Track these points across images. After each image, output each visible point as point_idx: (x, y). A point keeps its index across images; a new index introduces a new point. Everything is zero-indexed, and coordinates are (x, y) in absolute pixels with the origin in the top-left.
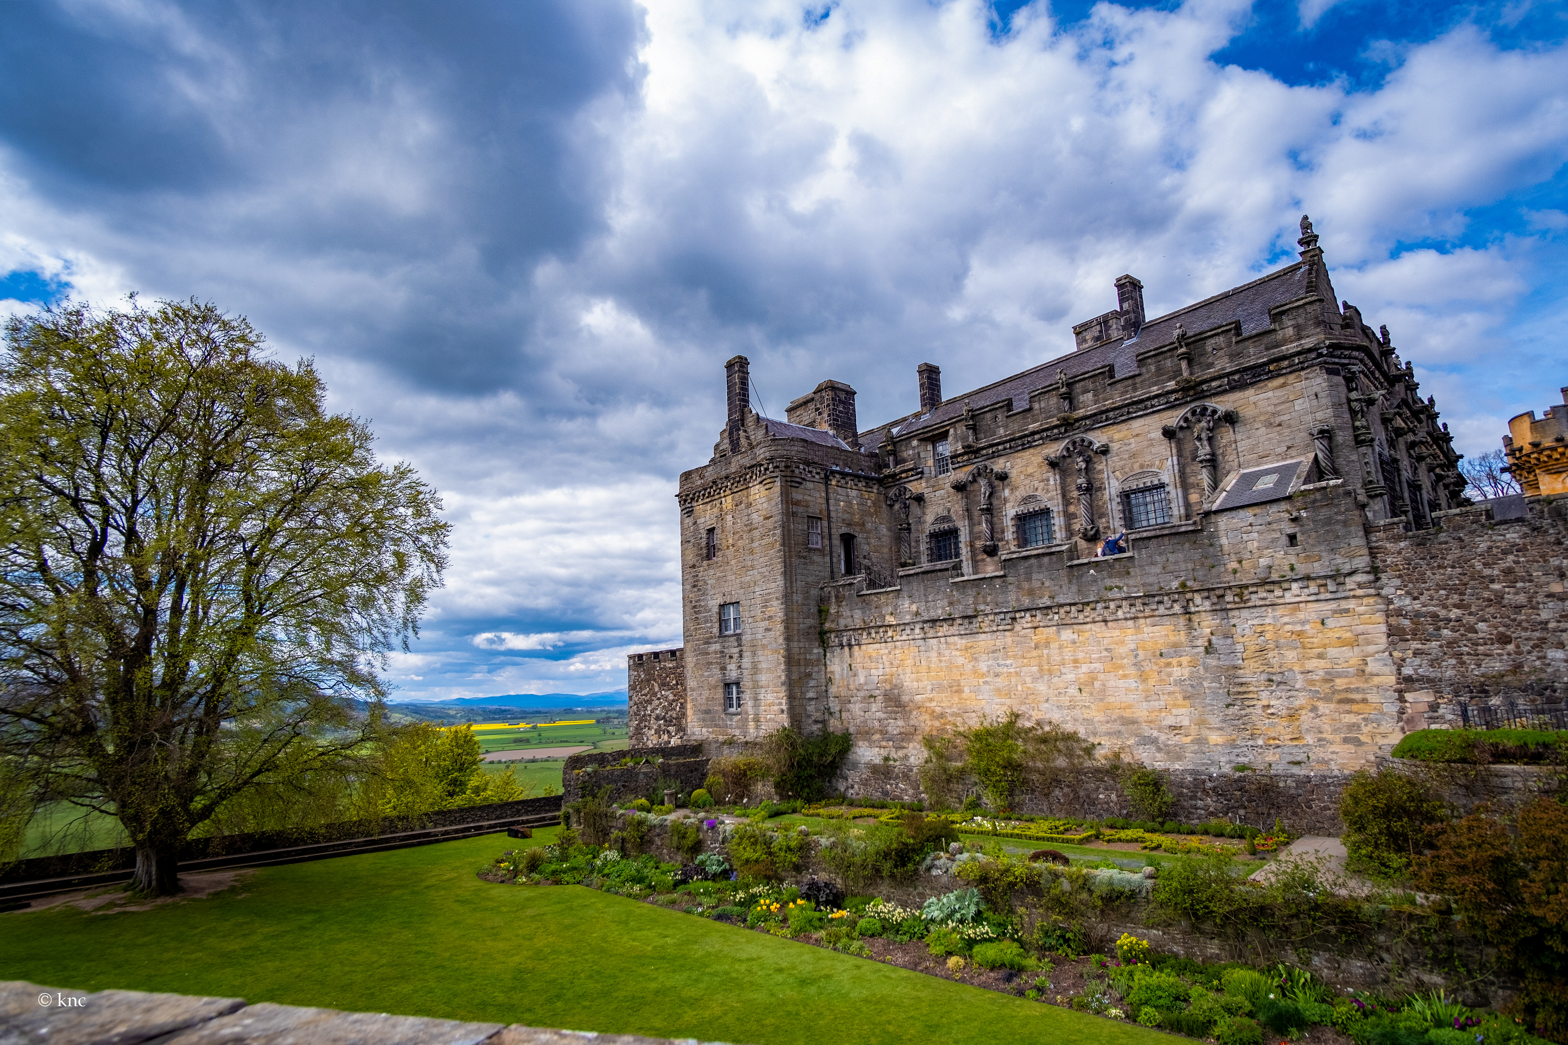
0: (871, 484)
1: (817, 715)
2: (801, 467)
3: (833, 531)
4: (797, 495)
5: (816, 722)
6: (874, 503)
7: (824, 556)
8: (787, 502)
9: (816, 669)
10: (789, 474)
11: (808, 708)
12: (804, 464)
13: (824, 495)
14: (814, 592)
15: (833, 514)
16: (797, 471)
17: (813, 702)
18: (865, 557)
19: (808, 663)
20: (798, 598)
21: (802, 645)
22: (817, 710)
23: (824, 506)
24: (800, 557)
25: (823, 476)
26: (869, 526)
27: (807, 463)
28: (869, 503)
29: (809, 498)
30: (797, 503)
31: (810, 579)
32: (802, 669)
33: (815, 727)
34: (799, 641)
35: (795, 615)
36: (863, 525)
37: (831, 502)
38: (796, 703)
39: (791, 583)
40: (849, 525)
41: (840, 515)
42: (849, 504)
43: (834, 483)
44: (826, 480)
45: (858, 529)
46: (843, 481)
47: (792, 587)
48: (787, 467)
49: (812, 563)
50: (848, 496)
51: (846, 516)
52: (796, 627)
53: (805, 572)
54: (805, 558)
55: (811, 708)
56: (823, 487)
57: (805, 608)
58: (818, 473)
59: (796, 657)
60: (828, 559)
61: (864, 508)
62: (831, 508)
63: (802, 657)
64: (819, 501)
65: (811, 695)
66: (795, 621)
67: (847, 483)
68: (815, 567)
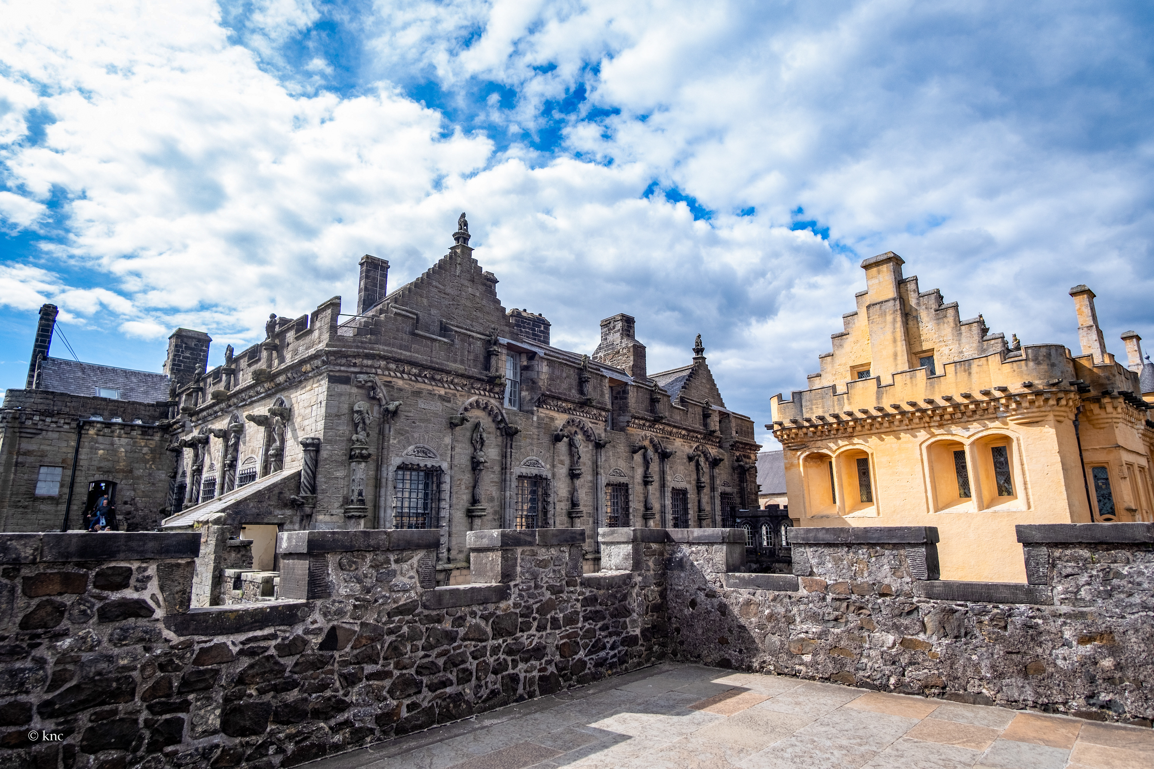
0: (150, 431)
2: (36, 418)
3: (78, 480)
4: (29, 445)
6: (153, 451)
7: (57, 504)
8: (10, 453)
10: (16, 425)
12: (41, 415)
13: (73, 444)
15: (82, 463)
16: (28, 422)
18: (126, 503)
23: (71, 456)
24: (17, 507)
25: (74, 425)
26: (139, 472)
27: (46, 413)
28: (145, 450)
29: (48, 448)
30: (27, 453)
36: (131, 471)
37: (83, 451)
40: (108, 472)
41: (95, 463)
42: (113, 450)
43: (92, 432)
44: (80, 428)
45: (121, 475)
46: (106, 430)
48: (14, 418)
49: (35, 511)
50: (112, 444)
51: (103, 464)
53: (23, 521)
54: (25, 507)
56: (74, 437)
60: (63, 507)
61: (136, 455)
62: (82, 457)
64: (64, 450)
67: (112, 432)
68: (40, 516)
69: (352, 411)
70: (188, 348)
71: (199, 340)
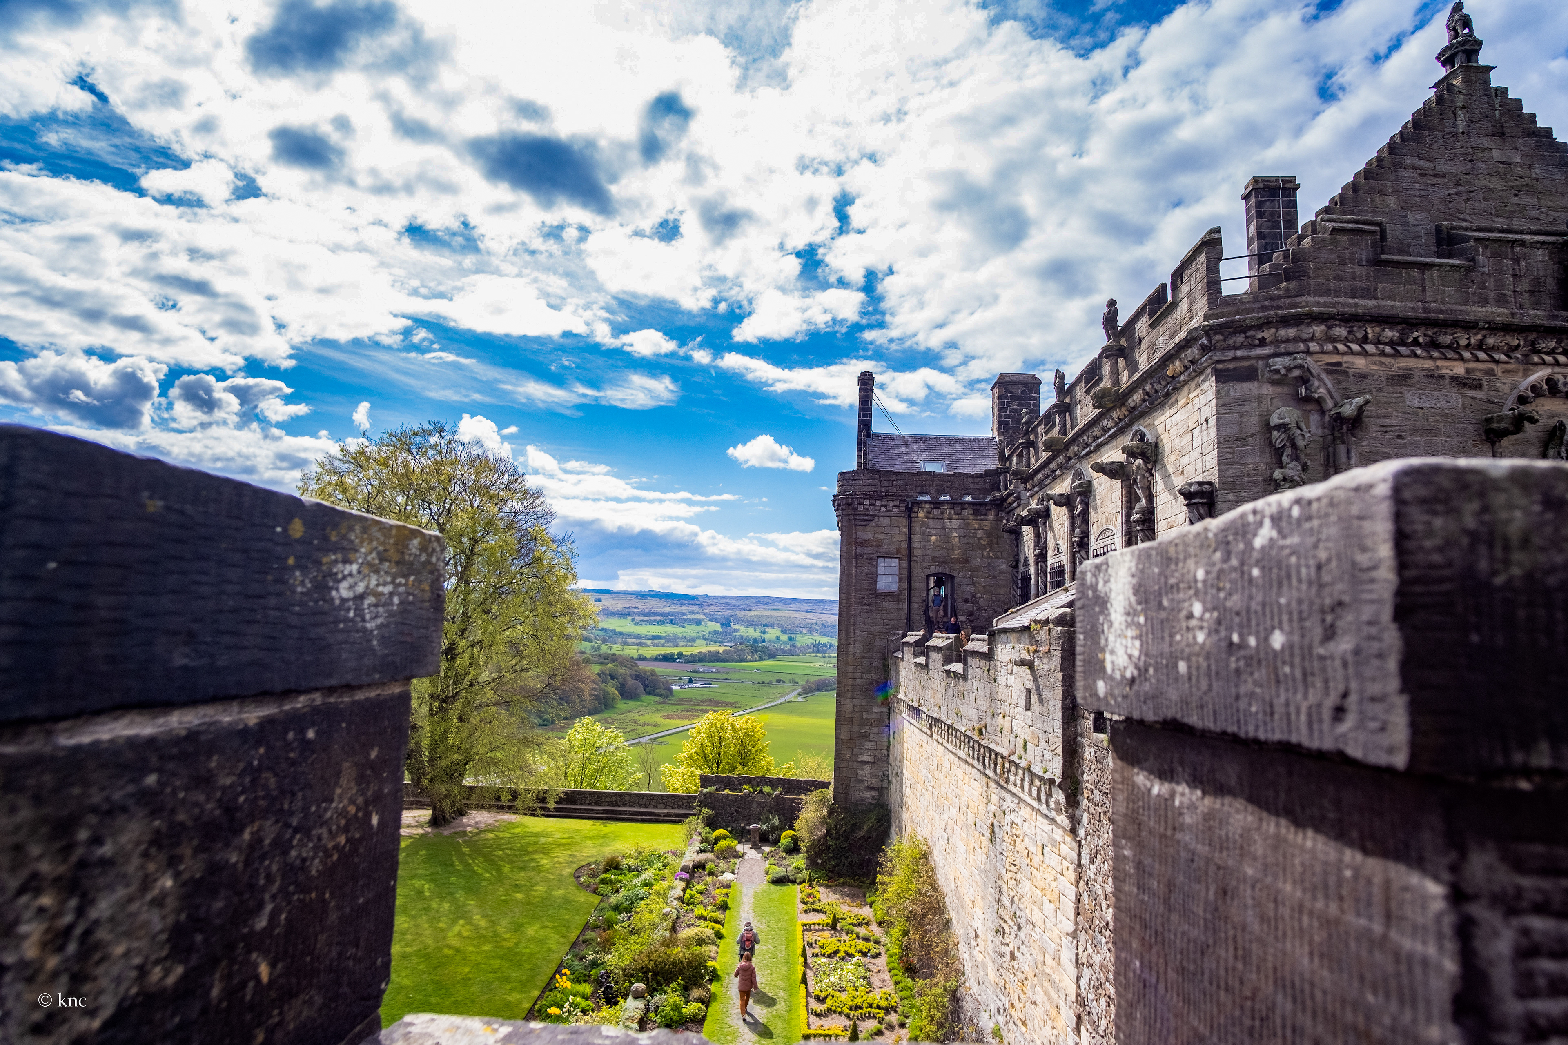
0: (983, 509)
1: (874, 782)
2: (867, 502)
3: (915, 572)
4: (864, 534)
5: (870, 788)
6: (988, 534)
7: (898, 601)
8: (849, 544)
9: (876, 730)
10: (851, 512)
11: (860, 772)
12: (871, 498)
13: (905, 530)
14: (879, 643)
15: (917, 552)
16: (861, 508)
17: (868, 767)
18: (966, 601)
19: (863, 722)
20: (856, 650)
21: (856, 702)
22: (873, 776)
23: (904, 544)
24: (862, 604)
25: (903, 508)
26: (976, 562)
27: (875, 496)
28: (980, 533)
29: (882, 536)
30: (864, 543)
31: (875, 629)
32: (856, 729)
33: (868, 794)
34: (853, 697)
35: (850, 669)
36: (967, 561)
37: (916, 538)
38: (844, 765)
39: (847, 633)
40: (943, 563)
41: (929, 552)
42: (945, 536)
43: (921, 514)
44: (910, 511)
45: (957, 567)
46: (935, 511)
47: (847, 638)
48: (848, 504)
49: (881, 610)
50: (944, 528)
51: (938, 553)
52: (850, 682)
53: (869, 620)
54: (869, 605)
55: (864, 772)
56: (905, 521)
57: (865, 662)
58: (897, 506)
59: (848, 715)
60: (904, 605)
61: (971, 541)
62: (915, 545)
63: (856, 715)
64: (897, 538)
65: (865, 757)
66: (850, 675)
67: (942, 513)
68: (884, 615)
69: (1268, 428)
70: (1014, 398)
71: (1026, 385)
